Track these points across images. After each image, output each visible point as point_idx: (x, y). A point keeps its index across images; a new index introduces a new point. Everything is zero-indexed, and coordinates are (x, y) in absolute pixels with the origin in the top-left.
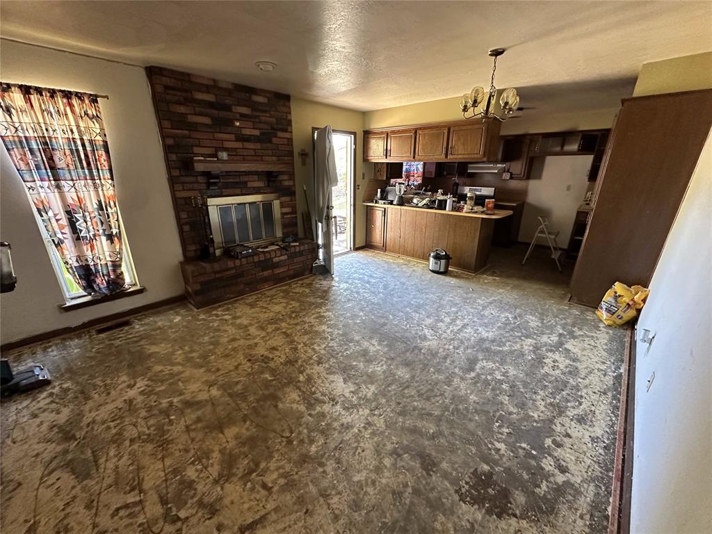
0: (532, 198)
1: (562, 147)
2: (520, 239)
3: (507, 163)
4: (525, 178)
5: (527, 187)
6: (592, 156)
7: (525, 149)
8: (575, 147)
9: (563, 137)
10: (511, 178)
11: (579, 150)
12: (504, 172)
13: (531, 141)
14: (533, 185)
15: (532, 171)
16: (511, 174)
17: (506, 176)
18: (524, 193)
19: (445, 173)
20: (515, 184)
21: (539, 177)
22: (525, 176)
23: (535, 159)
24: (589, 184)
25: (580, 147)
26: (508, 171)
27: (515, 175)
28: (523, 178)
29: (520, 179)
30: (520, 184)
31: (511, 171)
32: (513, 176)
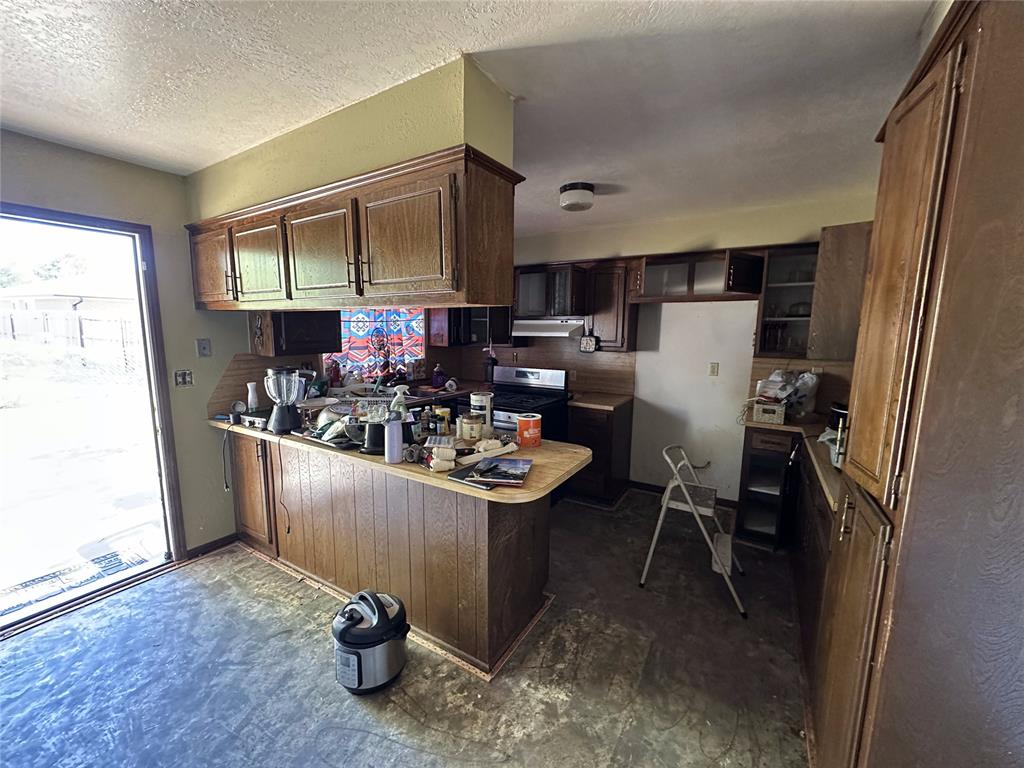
0: (645, 391)
1: (691, 283)
2: (633, 477)
3: (586, 318)
4: (624, 349)
5: (633, 367)
6: (757, 302)
7: (618, 289)
8: (718, 285)
9: (692, 262)
10: (599, 348)
11: (729, 288)
12: (584, 335)
13: (627, 272)
14: (643, 361)
15: (639, 333)
16: (598, 340)
17: (588, 344)
18: (628, 378)
19: (474, 338)
20: (606, 359)
21: (653, 346)
22: (625, 344)
23: (641, 309)
24: (754, 362)
25: (729, 280)
26: (591, 334)
27: (605, 341)
28: (622, 349)
29: (616, 350)
30: (619, 361)
31: (595, 334)
32: (602, 344)
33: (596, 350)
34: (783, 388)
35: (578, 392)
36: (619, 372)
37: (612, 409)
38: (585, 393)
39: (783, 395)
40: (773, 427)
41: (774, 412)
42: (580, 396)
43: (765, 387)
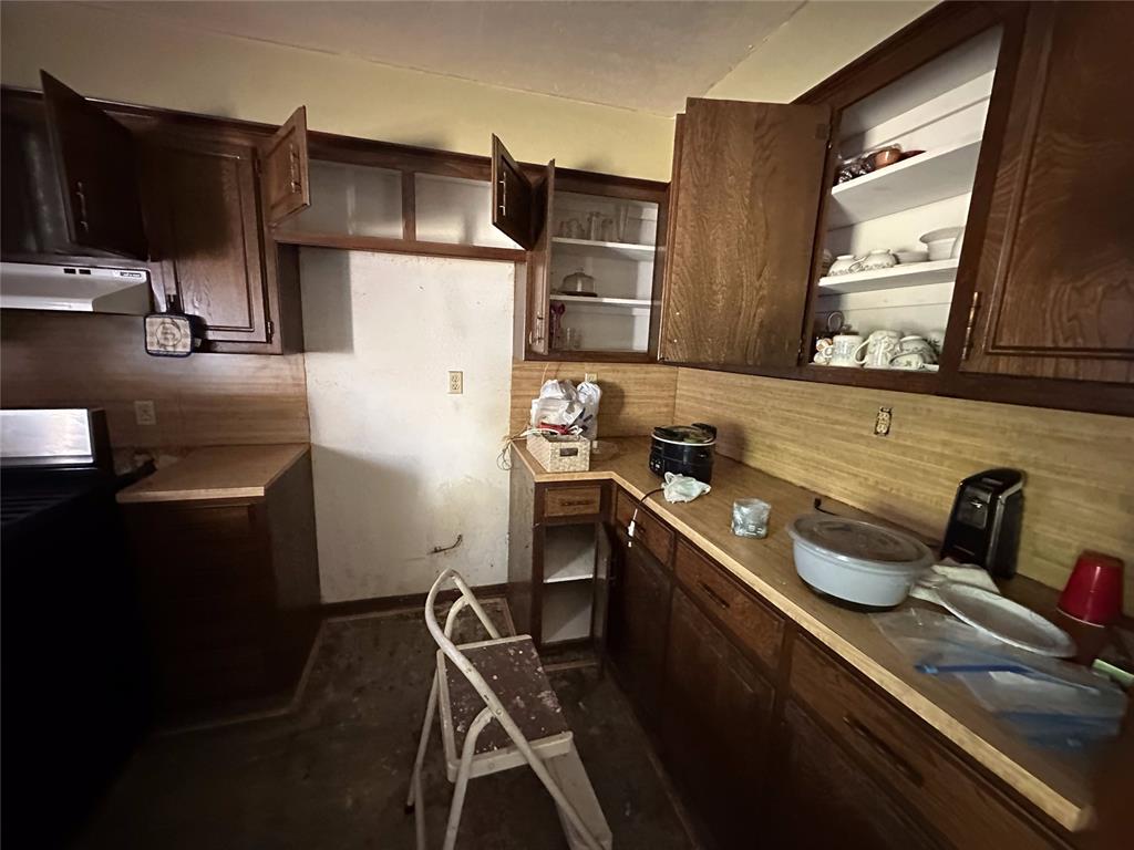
0: (334, 430)
1: (409, 215)
3: (154, 266)
4: (275, 347)
5: (301, 384)
7: (236, 198)
10: (203, 346)
12: (153, 310)
13: (258, 162)
14: (322, 374)
16: (198, 326)
17: (170, 334)
18: (294, 409)
20: (228, 371)
21: (340, 341)
22: (277, 337)
23: (303, 256)
24: (513, 369)
25: (500, 202)
26: (175, 308)
27: (217, 329)
28: (269, 348)
29: (253, 350)
30: (267, 373)
31: (189, 310)
32: (211, 335)
33: (195, 349)
34: (570, 410)
35: (167, 450)
36: (270, 398)
37: (259, 492)
38: (185, 451)
39: (570, 419)
40: (576, 478)
41: (574, 452)
42: (174, 460)
43: (543, 409)
